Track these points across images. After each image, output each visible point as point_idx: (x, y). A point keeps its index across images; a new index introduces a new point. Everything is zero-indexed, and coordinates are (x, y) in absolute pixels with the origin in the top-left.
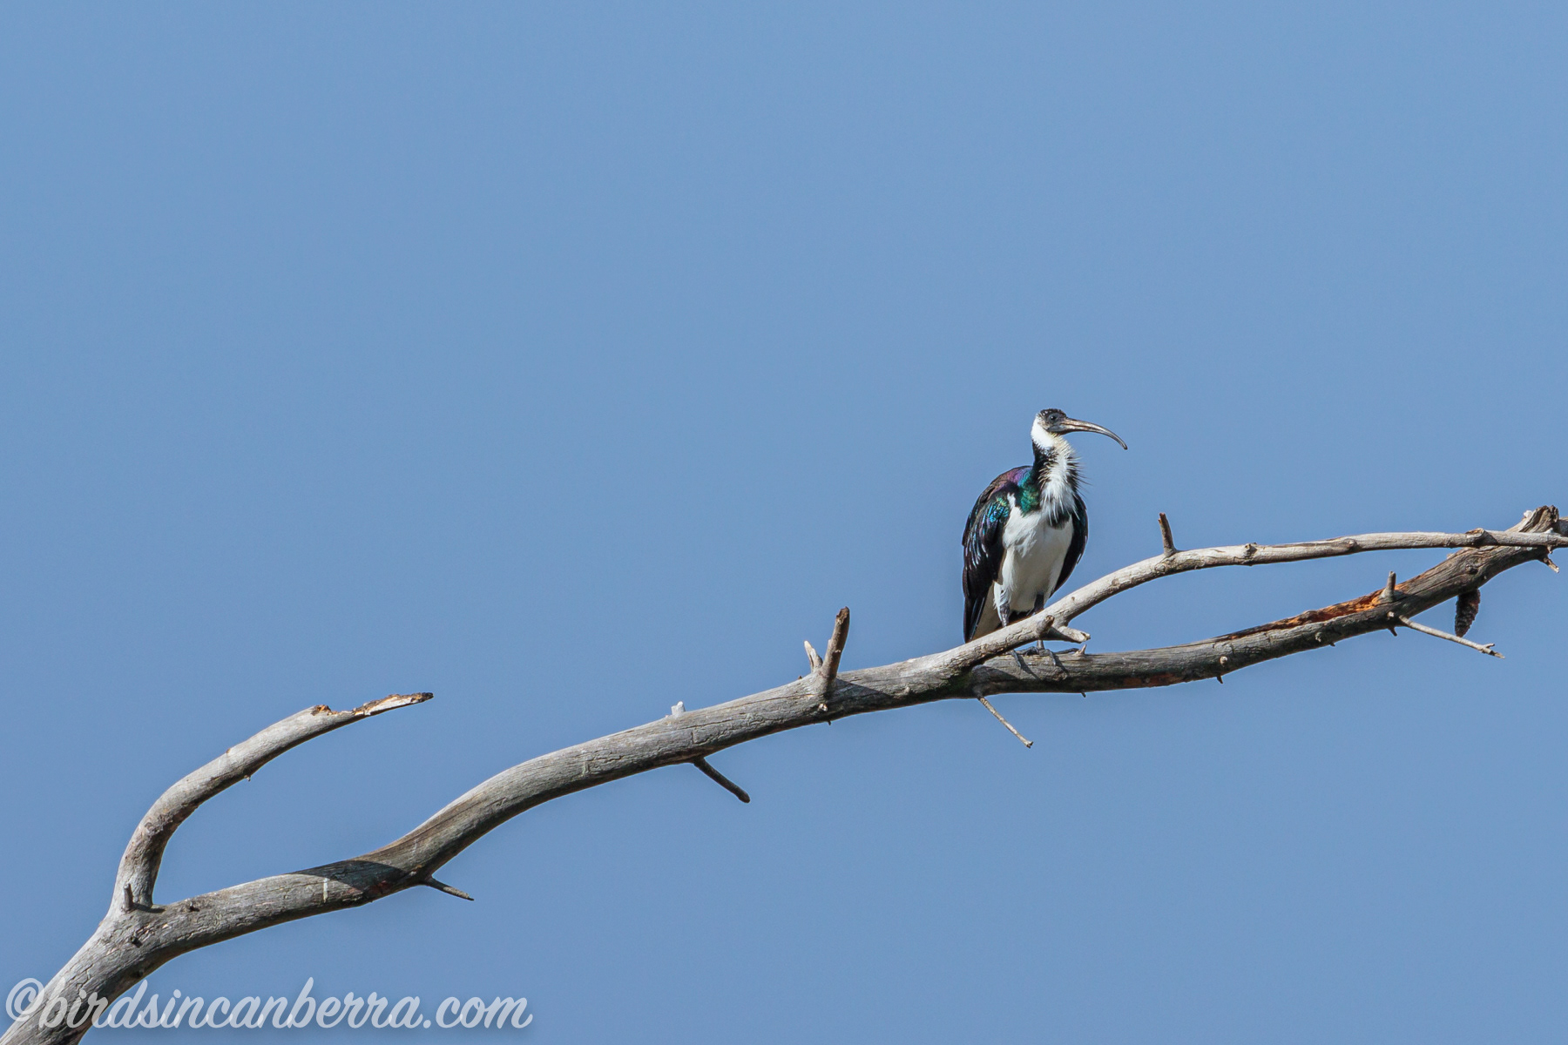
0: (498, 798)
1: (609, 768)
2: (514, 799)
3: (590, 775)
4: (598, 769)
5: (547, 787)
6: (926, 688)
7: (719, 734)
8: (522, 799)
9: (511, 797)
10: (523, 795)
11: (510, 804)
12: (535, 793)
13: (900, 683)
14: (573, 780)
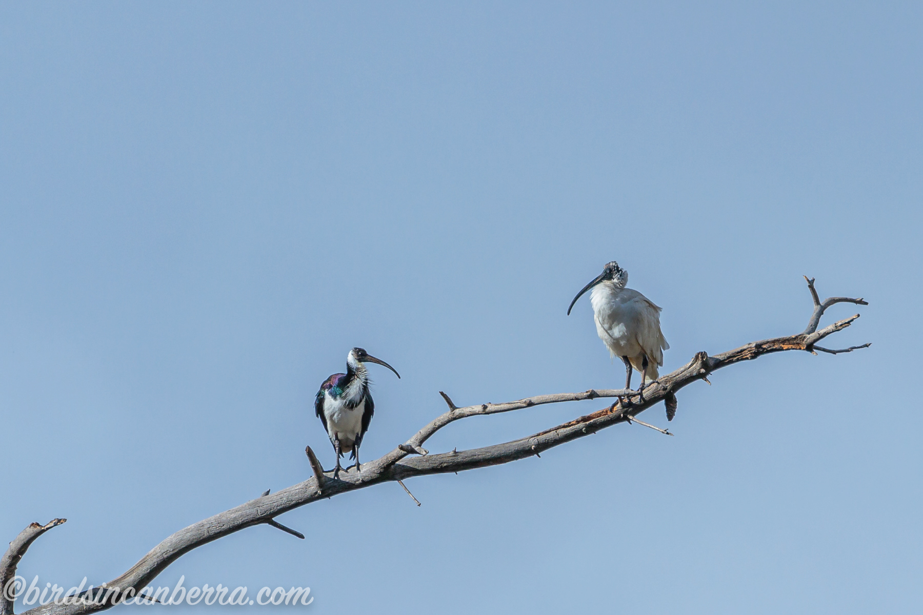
0: (166, 550)
1: (218, 531)
2: (173, 550)
3: (210, 535)
4: (213, 532)
5: (189, 543)
6: (370, 479)
7: (271, 509)
8: (177, 550)
9: (172, 550)
10: (177, 548)
11: (172, 553)
12: (183, 547)
13: (358, 476)
14: (201, 539)
